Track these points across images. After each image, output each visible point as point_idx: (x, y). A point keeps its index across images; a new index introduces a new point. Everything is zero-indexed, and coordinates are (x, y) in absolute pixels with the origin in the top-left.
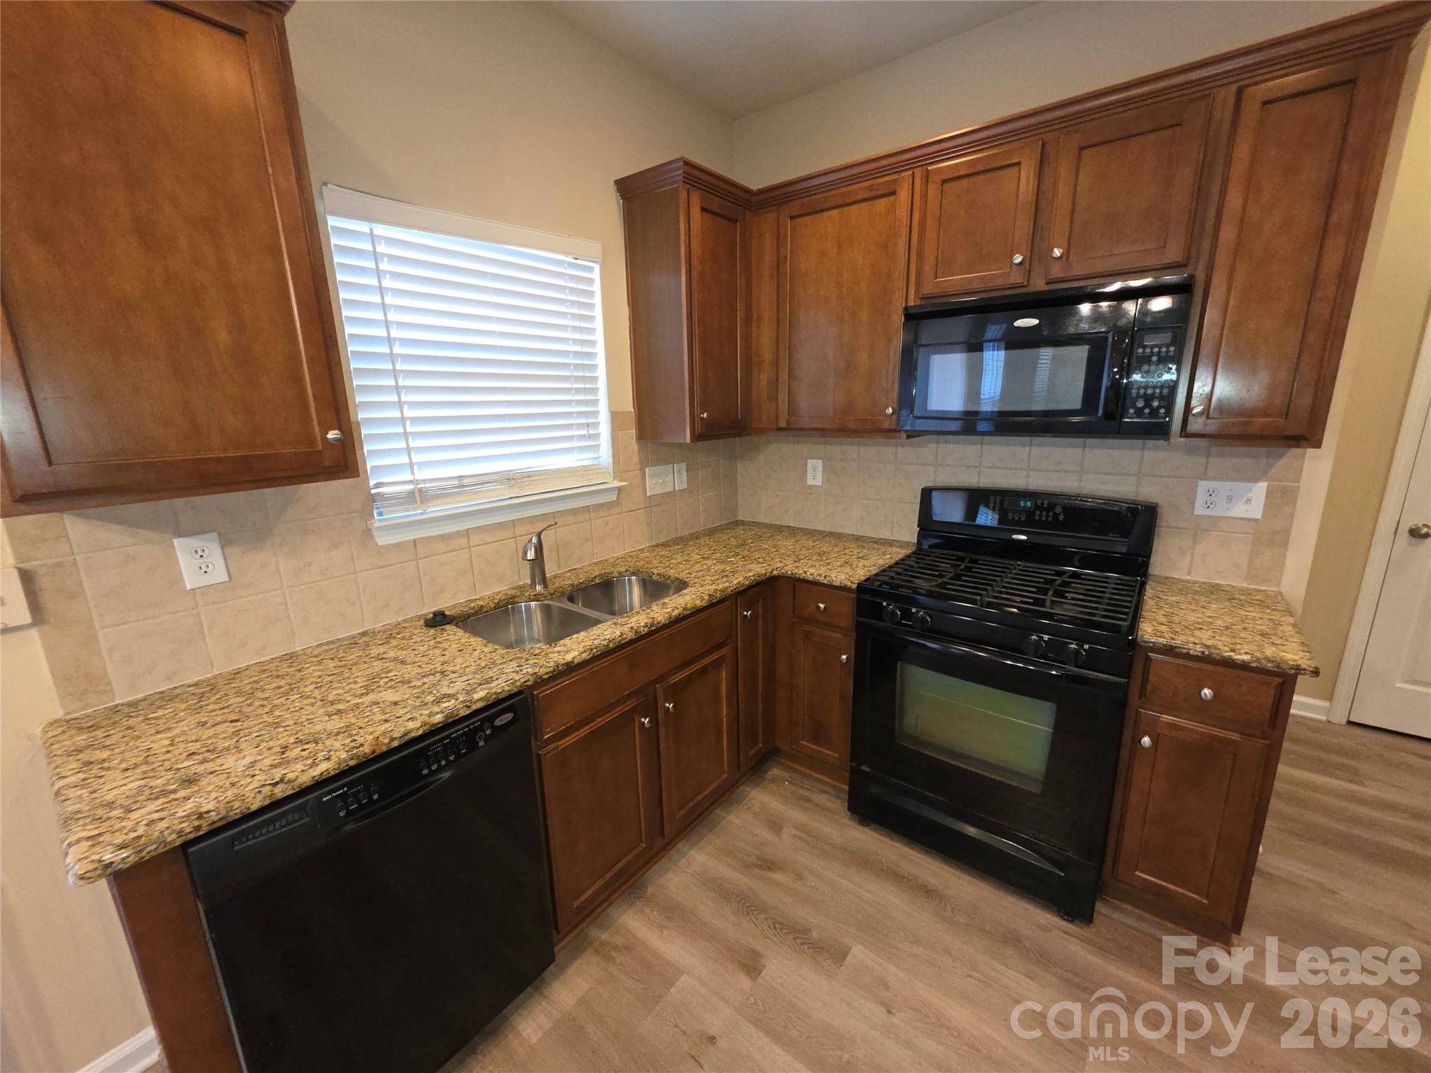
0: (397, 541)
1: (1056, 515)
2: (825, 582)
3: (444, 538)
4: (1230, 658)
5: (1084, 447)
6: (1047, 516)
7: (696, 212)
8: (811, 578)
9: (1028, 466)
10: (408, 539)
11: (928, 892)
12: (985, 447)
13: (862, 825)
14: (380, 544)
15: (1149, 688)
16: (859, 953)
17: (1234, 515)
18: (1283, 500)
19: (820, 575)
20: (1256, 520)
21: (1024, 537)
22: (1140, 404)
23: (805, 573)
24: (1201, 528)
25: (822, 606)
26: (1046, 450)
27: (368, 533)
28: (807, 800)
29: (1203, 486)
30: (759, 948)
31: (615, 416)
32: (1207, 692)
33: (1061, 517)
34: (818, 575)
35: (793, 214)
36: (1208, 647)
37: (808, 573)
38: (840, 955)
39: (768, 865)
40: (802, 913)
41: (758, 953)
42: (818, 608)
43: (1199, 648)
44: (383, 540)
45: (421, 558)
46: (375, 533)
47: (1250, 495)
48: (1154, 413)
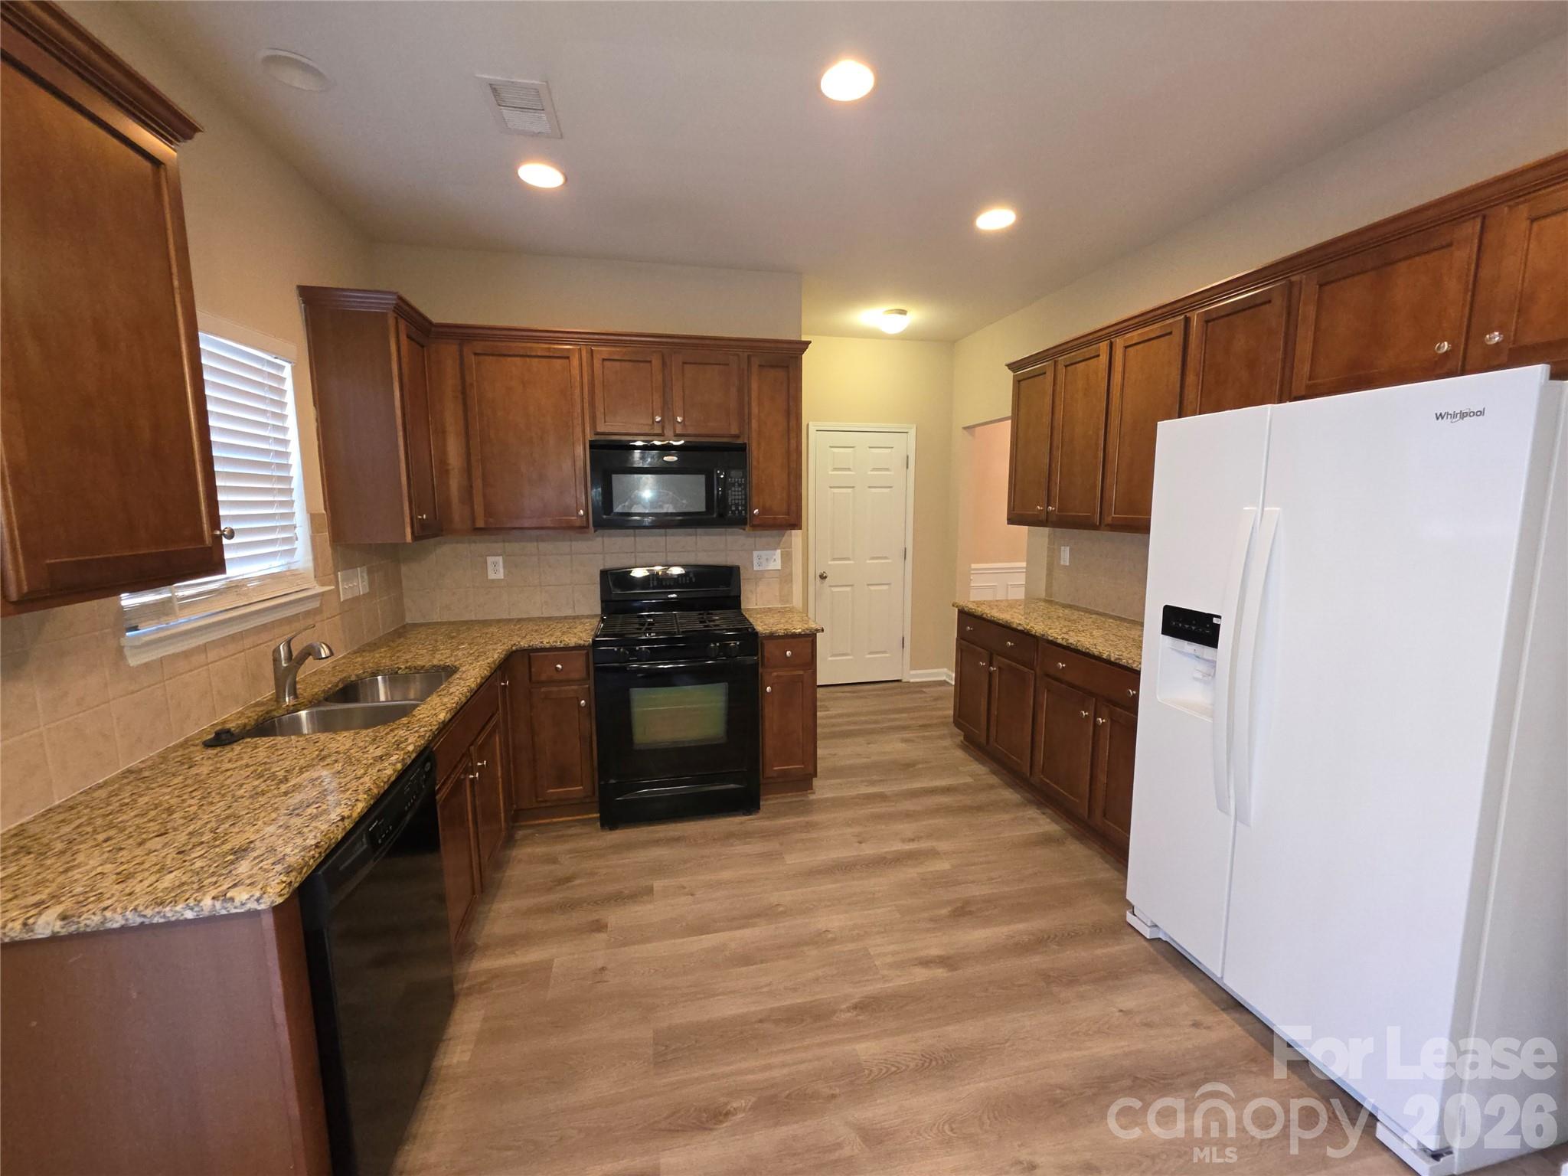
0: (147, 660)
1: (691, 579)
2: (562, 646)
3: (186, 655)
4: (794, 632)
5: (696, 535)
6: (686, 580)
7: (403, 338)
8: (548, 646)
9: (666, 549)
10: (154, 658)
11: (677, 840)
12: (637, 539)
13: (613, 830)
14: (131, 665)
15: (766, 660)
16: (658, 884)
17: (769, 568)
18: (787, 558)
19: (556, 642)
20: (779, 570)
21: (674, 596)
22: (733, 508)
23: (542, 642)
24: (760, 576)
25: (559, 666)
26: (677, 538)
27: (120, 650)
28: (563, 836)
29: (755, 553)
30: (597, 917)
31: (313, 518)
32: (788, 653)
33: (694, 580)
34: (554, 642)
35: (478, 352)
36: (785, 630)
37: (545, 643)
38: (649, 891)
39: (565, 880)
40: (611, 888)
41: (597, 921)
42: (557, 669)
43: (782, 631)
44: (133, 661)
45: (167, 680)
46: (127, 652)
47: (775, 557)
48: (740, 512)
